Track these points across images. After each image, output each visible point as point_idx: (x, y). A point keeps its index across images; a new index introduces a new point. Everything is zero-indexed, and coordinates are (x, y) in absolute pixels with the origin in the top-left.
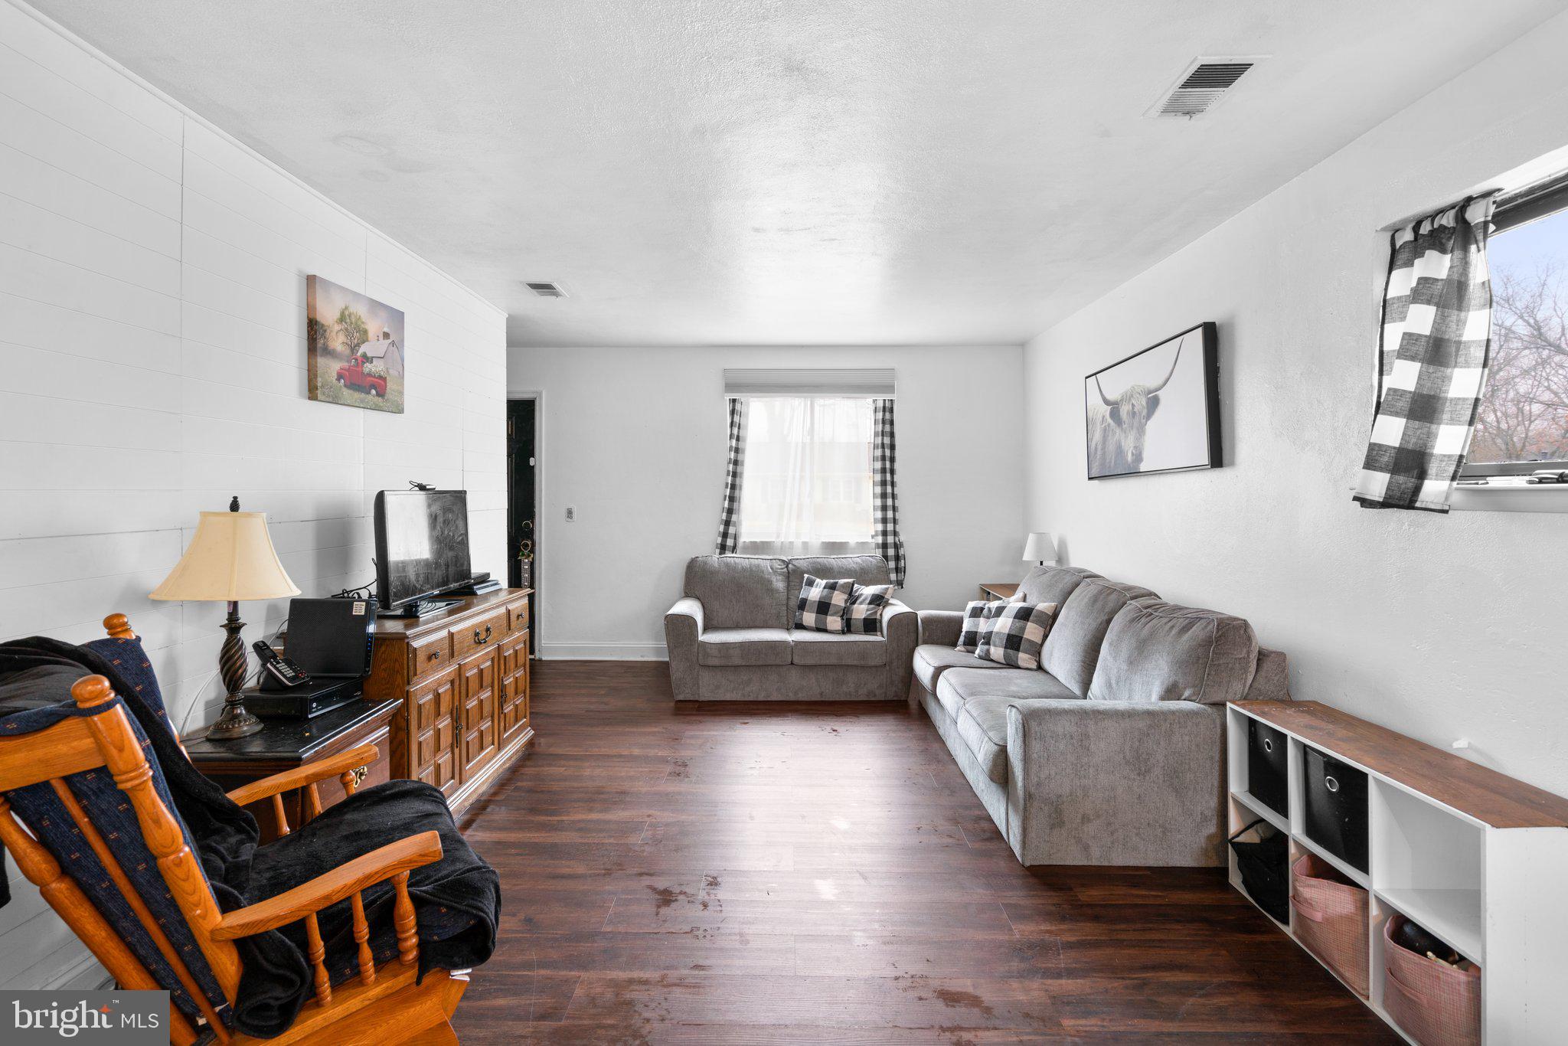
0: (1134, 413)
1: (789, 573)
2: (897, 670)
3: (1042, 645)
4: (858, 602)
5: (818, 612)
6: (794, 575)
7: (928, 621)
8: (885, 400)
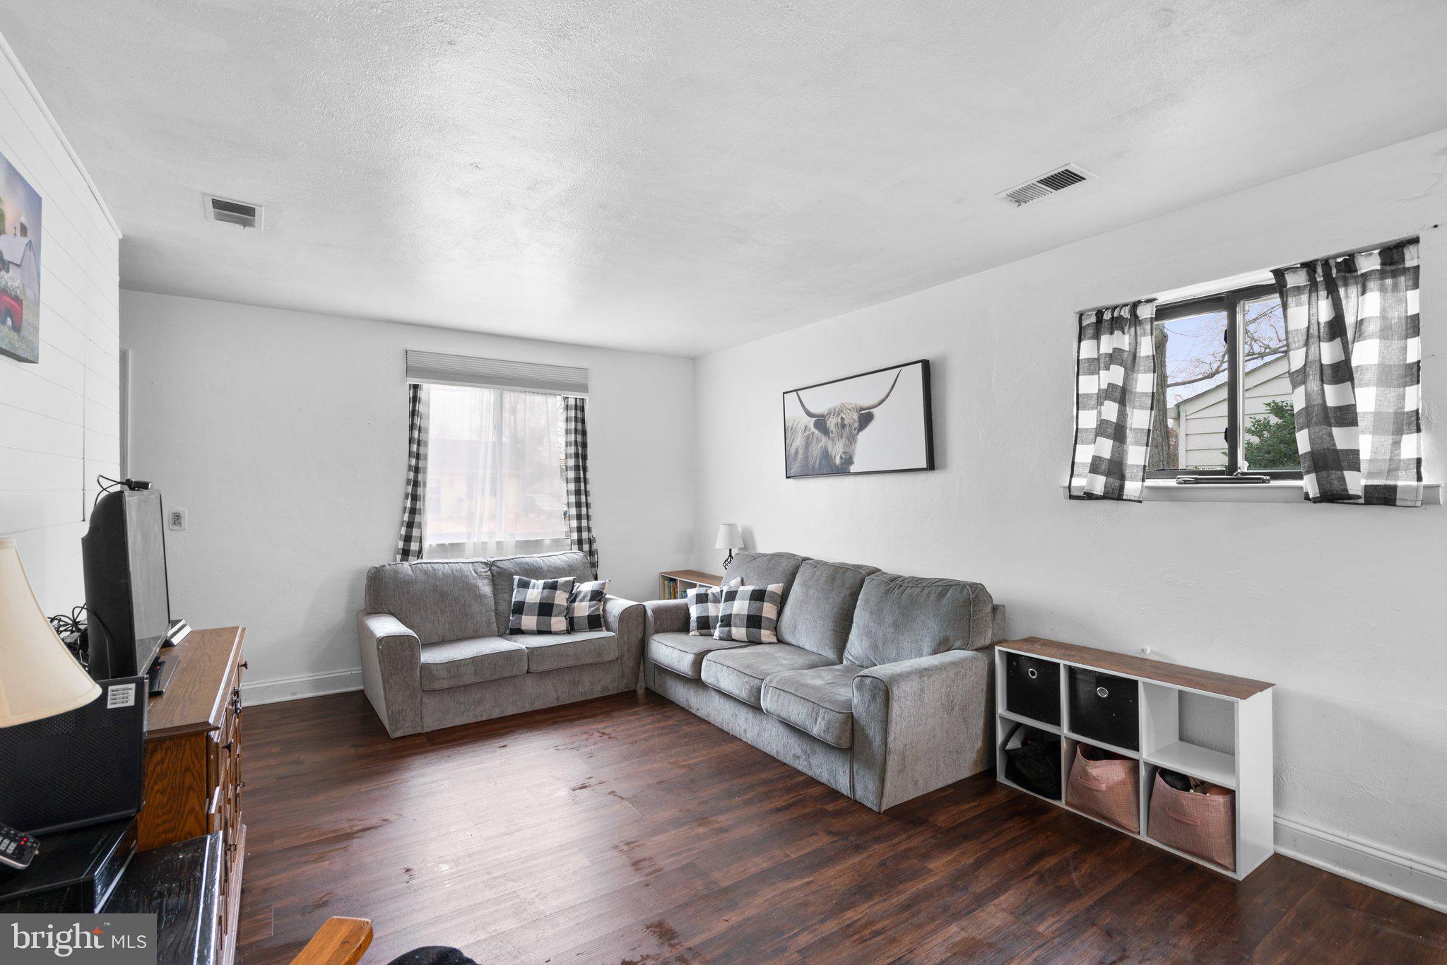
0: (843, 426)
1: (493, 575)
2: (628, 662)
3: (777, 621)
4: (578, 599)
5: (540, 614)
6: (500, 577)
7: (658, 612)
8: (576, 399)
